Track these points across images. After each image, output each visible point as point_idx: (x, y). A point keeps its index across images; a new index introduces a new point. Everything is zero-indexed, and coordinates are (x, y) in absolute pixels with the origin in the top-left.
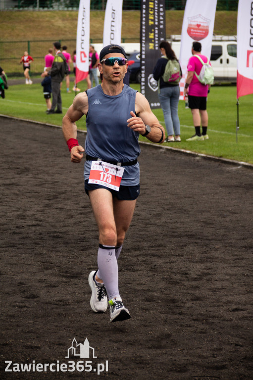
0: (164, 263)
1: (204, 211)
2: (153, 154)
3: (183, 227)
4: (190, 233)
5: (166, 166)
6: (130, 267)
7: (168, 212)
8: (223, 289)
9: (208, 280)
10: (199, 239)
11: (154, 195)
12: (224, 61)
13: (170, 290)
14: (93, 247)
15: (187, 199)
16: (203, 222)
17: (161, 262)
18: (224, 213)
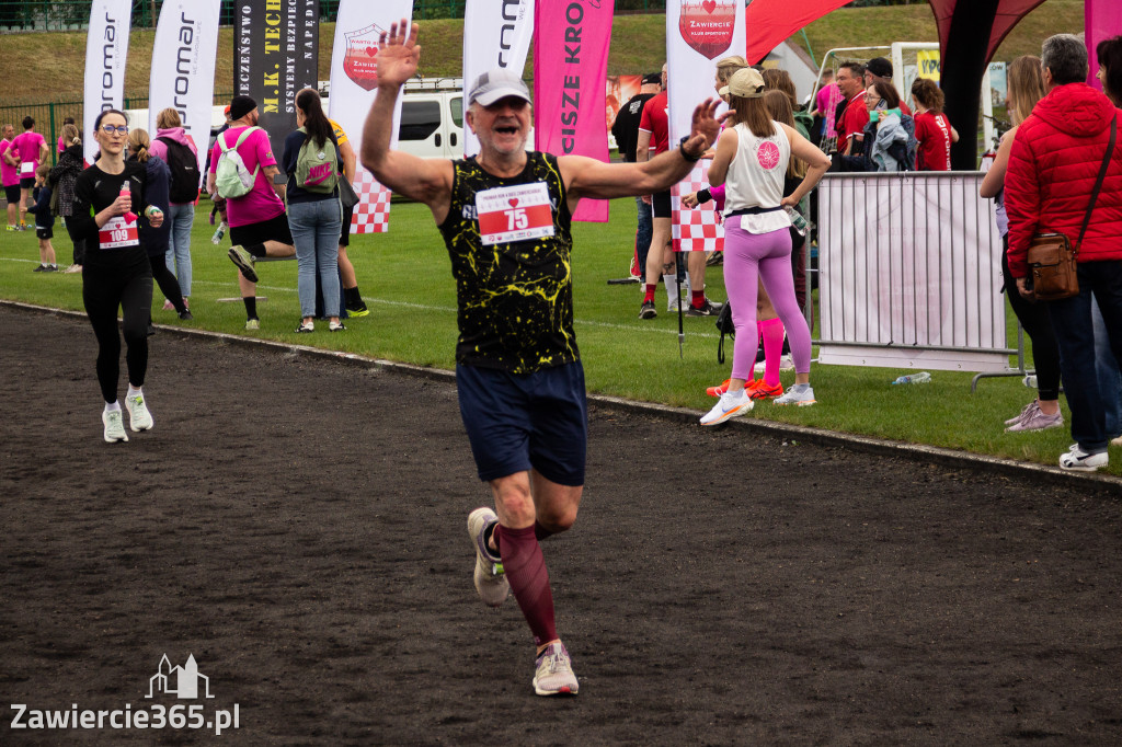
0: (282, 617)
1: (382, 494)
2: (269, 364)
3: (333, 532)
4: (346, 546)
5: (297, 392)
6: (200, 629)
7: (297, 498)
8: (422, 672)
9: (387, 654)
10: (369, 557)
11: (266, 459)
12: (446, 140)
13: (294, 679)
14: (115, 585)
15: (342, 466)
16: (380, 517)
17: (275, 613)
18: (432, 496)
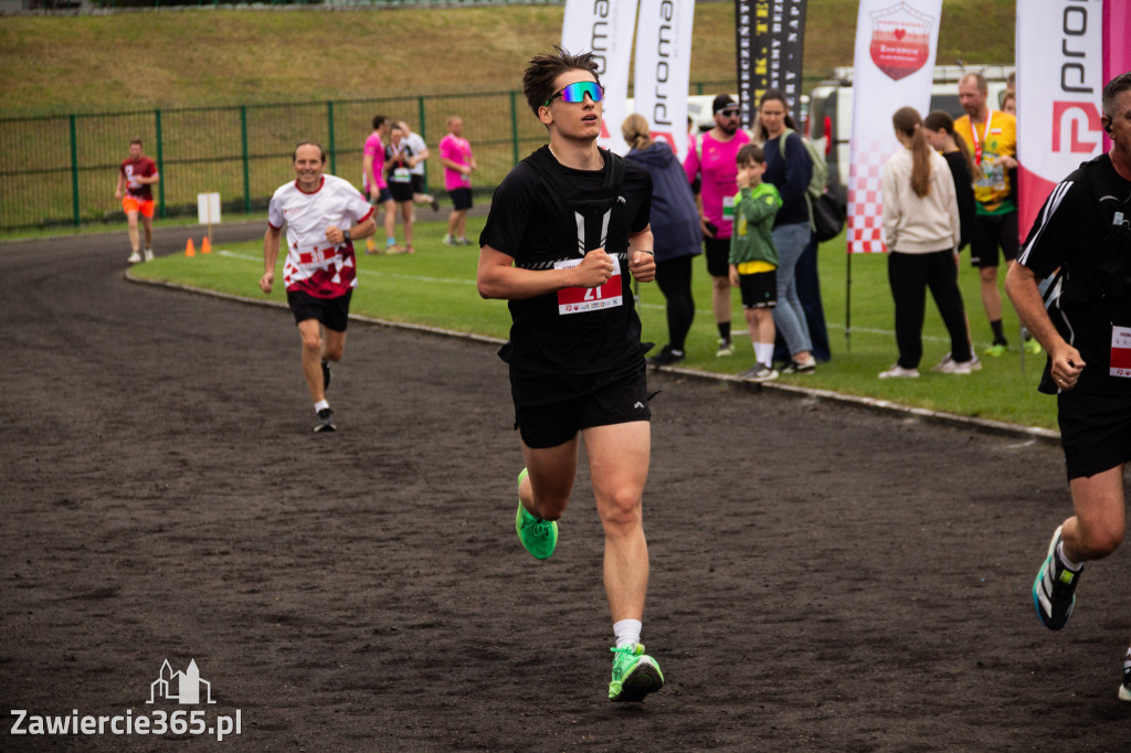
1: (921, 572)
2: (782, 413)
3: (861, 618)
5: (817, 447)
7: (818, 576)
11: (780, 529)
16: (918, 600)
17: (791, 717)
18: (980, 575)
